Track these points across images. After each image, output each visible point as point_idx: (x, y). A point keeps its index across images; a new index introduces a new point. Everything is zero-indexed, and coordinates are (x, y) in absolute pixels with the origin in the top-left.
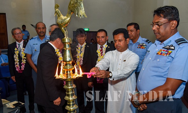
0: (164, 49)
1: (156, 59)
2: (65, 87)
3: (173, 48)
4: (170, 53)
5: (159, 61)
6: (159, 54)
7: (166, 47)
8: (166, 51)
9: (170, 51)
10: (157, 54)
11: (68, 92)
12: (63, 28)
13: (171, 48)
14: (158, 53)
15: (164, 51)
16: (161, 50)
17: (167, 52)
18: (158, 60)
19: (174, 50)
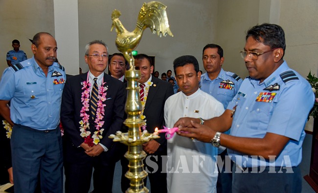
0: (266, 91)
1: (255, 108)
2: (128, 155)
3: (277, 87)
4: (274, 96)
5: (259, 112)
6: (259, 100)
7: (268, 88)
8: (269, 94)
9: (273, 93)
10: (257, 100)
11: (133, 164)
12: (127, 53)
13: (275, 88)
14: (257, 98)
15: (265, 94)
16: (261, 94)
17: (269, 96)
18: (258, 110)
19: (279, 90)
